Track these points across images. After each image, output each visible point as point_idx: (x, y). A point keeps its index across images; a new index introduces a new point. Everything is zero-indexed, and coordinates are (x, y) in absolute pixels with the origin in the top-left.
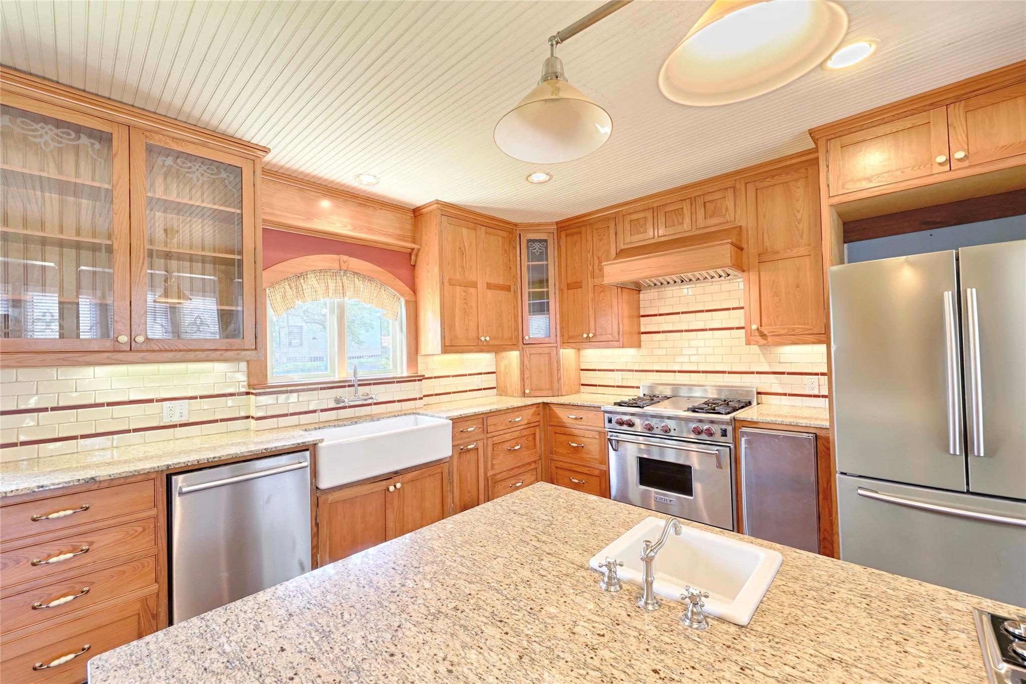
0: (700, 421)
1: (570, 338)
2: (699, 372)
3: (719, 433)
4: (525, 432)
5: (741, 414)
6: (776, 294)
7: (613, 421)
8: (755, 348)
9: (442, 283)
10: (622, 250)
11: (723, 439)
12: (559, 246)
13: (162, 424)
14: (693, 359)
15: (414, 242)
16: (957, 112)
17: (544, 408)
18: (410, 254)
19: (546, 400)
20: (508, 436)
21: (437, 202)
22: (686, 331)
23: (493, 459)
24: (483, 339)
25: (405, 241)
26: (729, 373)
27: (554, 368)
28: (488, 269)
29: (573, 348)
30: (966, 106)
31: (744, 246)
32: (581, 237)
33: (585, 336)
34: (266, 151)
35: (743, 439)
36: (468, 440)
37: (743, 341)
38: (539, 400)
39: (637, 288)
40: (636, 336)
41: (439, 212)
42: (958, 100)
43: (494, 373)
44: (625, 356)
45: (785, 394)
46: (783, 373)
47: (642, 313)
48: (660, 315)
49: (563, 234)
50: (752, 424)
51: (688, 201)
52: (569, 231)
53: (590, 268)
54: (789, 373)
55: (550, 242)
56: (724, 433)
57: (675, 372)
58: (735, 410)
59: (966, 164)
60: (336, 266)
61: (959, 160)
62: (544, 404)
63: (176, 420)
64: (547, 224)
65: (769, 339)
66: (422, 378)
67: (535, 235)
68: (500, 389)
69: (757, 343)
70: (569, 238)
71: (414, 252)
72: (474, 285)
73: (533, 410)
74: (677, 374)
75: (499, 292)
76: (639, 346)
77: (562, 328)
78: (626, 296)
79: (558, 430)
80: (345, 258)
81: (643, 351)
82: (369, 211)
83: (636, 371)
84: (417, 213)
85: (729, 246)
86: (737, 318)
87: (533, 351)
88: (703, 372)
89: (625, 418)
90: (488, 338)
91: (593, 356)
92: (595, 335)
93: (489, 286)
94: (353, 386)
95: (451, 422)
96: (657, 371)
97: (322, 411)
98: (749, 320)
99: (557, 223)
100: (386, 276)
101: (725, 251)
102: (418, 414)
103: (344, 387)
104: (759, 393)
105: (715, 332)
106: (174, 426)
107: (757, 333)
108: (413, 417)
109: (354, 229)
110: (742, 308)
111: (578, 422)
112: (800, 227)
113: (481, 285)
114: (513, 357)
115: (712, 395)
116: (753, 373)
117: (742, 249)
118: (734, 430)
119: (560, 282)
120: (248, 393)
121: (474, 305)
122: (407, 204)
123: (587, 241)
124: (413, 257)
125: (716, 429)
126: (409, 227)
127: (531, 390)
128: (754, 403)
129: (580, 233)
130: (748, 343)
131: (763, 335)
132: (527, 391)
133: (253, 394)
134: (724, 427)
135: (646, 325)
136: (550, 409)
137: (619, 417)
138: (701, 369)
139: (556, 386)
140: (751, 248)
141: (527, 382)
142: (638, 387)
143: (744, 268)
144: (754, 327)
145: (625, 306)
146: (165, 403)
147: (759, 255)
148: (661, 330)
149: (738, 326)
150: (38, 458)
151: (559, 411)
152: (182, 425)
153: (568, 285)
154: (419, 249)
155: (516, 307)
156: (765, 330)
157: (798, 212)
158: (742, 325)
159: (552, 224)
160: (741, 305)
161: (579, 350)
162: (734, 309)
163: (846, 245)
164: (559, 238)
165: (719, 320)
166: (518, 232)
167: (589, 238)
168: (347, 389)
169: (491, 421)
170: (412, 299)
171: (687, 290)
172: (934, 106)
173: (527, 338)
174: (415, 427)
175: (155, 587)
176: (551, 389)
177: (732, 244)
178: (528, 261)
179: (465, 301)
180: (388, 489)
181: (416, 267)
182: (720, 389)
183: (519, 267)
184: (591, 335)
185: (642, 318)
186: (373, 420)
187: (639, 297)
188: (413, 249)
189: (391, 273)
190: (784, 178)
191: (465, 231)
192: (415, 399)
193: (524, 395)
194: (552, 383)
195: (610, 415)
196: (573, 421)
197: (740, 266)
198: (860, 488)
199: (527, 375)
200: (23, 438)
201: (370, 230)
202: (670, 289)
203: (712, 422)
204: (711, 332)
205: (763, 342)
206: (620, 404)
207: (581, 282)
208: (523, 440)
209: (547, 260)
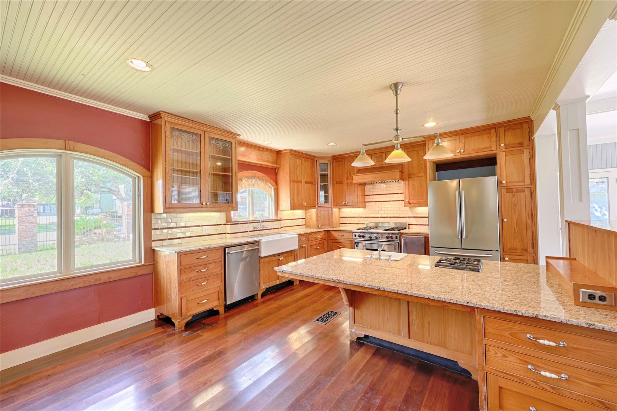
0: (389, 234)
1: (338, 204)
2: (388, 217)
3: (395, 237)
4: (321, 242)
5: (402, 231)
6: (414, 189)
7: (357, 236)
8: (407, 208)
9: (290, 182)
10: (359, 170)
11: (396, 240)
12: (333, 166)
13: (203, 235)
14: (386, 212)
15: (277, 164)
16: (462, 137)
17: (327, 232)
18: (275, 169)
19: (328, 229)
20: (315, 243)
21: (289, 150)
22: (383, 201)
23: (310, 251)
24: (304, 204)
25: (274, 164)
26: (399, 217)
27: (330, 216)
28: (305, 175)
29: (338, 208)
30: (464, 137)
31: (404, 171)
32: (342, 163)
33: (344, 203)
34: (239, 135)
35: (403, 239)
36: (302, 243)
37: (403, 205)
38: (326, 229)
39: (365, 184)
40: (364, 203)
41: (289, 154)
42: (462, 134)
43: (304, 218)
44: (359, 211)
45: (418, 225)
46: (417, 217)
47: (366, 194)
48: (373, 195)
49: (335, 161)
50: (406, 234)
51: (384, 153)
52: (337, 160)
53: (346, 176)
54: (419, 217)
55: (329, 164)
56: (397, 238)
57: (379, 217)
58: (400, 230)
59: (464, 153)
60: (252, 175)
61: (463, 152)
62: (327, 231)
63: (206, 233)
64: (328, 157)
65: (412, 204)
66: (281, 220)
67: (323, 161)
68: (307, 226)
69: (408, 206)
70: (337, 163)
71: (277, 168)
72: (301, 182)
73: (323, 233)
74: (380, 218)
75: (309, 185)
76: (365, 207)
77: (334, 200)
78: (360, 188)
79: (334, 241)
80: (254, 172)
81: (366, 209)
82: (262, 153)
83: (364, 217)
84: (278, 153)
85: (398, 172)
86: (401, 197)
87: (322, 209)
88: (389, 217)
89: (361, 234)
90: (306, 204)
91: (346, 211)
92: (348, 203)
93: (306, 182)
94: (260, 222)
95: (298, 236)
96: (372, 217)
97: (250, 231)
98: (405, 197)
99: (332, 156)
100: (268, 179)
101: (397, 173)
102: (282, 234)
103: (256, 222)
104: (409, 225)
105: (394, 202)
106: (206, 235)
107: (408, 203)
108: (280, 235)
109: (258, 160)
110: (403, 193)
111: (342, 237)
112: (422, 166)
113: (303, 182)
114: (313, 212)
115: (392, 225)
116: (407, 217)
117: (403, 172)
118: (400, 236)
119: (333, 181)
120: (226, 224)
121: (301, 190)
122: (274, 149)
123: (345, 165)
124: (276, 171)
125: (394, 236)
126: (275, 158)
127: (321, 225)
128: (407, 228)
129: (342, 161)
130: (405, 206)
131: (410, 203)
132: (320, 226)
133: (228, 224)
134: (396, 235)
135: (368, 199)
136: (330, 233)
137: (359, 234)
138: (388, 216)
139: (331, 224)
140: (406, 172)
141: (319, 222)
142: (365, 224)
143: (404, 179)
144: (407, 200)
145: (360, 191)
146: (204, 227)
147: (409, 175)
148: (373, 201)
149: (402, 200)
150: (172, 244)
151: (333, 233)
152: (208, 235)
153: (336, 182)
154: (279, 167)
155: (315, 191)
156: (411, 201)
157: (421, 161)
158: (403, 199)
159: (329, 157)
160: (403, 192)
161: (339, 209)
162: (400, 193)
163: (437, 172)
164: (333, 163)
165: (395, 197)
166: (316, 160)
167: (346, 164)
168: (257, 223)
169: (310, 236)
170: (276, 188)
171: (384, 185)
172: (456, 135)
173: (319, 204)
174: (281, 238)
175: (221, 284)
176: (329, 225)
177: (399, 171)
178: (320, 172)
179: (298, 189)
180: (279, 259)
181: (278, 175)
182: (396, 224)
183: (316, 174)
184: (346, 203)
185: (366, 196)
186: (267, 236)
187: (365, 188)
188: (277, 167)
189: (269, 177)
190: (417, 149)
191: (298, 160)
192: (278, 228)
193: (318, 227)
194: (329, 222)
195: (355, 234)
196: (340, 237)
197: (402, 179)
198: (436, 251)
199: (319, 219)
200: (169, 237)
201: (263, 160)
202: (377, 185)
203: (393, 234)
204: (392, 202)
205: (410, 206)
206: (359, 229)
207: (342, 181)
208: (320, 245)
209: (328, 172)
